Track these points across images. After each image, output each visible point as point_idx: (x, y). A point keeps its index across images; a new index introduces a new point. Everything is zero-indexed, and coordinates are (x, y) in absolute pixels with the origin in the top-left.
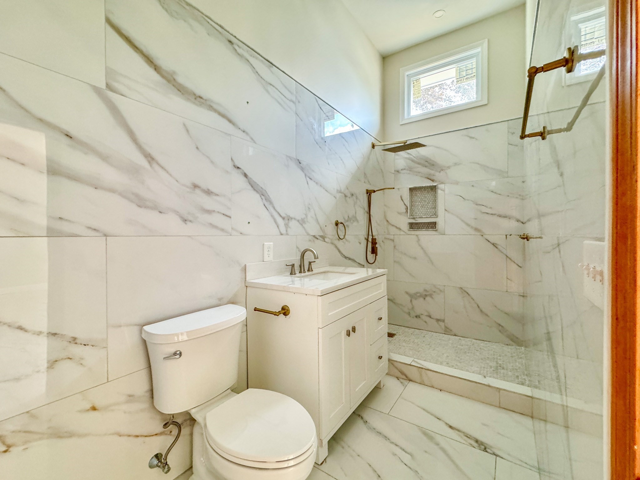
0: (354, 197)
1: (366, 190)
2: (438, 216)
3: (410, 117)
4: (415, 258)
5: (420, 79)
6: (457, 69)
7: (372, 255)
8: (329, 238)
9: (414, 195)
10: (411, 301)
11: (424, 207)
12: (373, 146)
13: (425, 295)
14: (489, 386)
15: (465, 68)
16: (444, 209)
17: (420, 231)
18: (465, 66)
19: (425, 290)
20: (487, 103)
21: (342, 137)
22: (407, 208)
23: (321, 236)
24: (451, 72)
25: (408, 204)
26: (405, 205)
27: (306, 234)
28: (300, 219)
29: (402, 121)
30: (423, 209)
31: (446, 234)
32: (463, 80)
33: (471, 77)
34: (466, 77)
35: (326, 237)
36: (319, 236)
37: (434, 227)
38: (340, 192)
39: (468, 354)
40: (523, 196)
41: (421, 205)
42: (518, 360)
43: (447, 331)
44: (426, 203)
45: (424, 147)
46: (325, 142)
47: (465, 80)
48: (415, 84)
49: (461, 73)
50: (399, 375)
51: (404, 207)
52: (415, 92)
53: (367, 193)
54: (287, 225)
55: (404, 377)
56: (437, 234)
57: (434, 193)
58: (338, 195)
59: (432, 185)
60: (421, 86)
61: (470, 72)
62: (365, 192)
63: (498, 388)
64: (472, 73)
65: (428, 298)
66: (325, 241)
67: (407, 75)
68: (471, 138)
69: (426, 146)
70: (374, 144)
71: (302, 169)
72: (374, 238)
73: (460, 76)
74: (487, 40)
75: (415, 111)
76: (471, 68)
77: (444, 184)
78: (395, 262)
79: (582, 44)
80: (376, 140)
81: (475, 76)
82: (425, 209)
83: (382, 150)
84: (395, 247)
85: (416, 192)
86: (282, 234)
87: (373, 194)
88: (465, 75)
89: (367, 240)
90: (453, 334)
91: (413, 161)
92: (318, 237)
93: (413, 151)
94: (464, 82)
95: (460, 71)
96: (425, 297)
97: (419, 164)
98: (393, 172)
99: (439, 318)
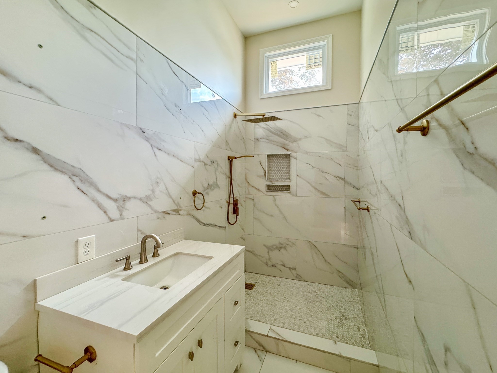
0: (215, 165)
1: (228, 156)
2: (291, 180)
3: (268, 93)
4: (272, 216)
5: (276, 61)
6: (307, 57)
7: (234, 215)
8: (184, 210)
9: (271, 160)
10: (268, 252)
11: (279, 171)
12: (235, 116)
13: (280, 247)
14: (340, 356)
15: (313, 57)
16: (296, 175)
17: (276, 192)
18: (313, 55)
19: (280, 243)
20: (331, 88)
21: (201, 105)
22: (266, 172)
23: (174, 211)
24: (302, 59)
25: (266, 169)
26: (263, 169)
27: (152, 212)
28: (143, 195)
29: (261, 96)
30: (279, 173)
31: (297, 196)
32: (311, 67)
33: (318, 65)
34: (314, 65)
35: (181, 210)
36: (171, 210)
37: (288, 189)
38: (199, 161)
39: (317, 304)
40: (358, 167)
41: (277, 170)
42: (355, 306)
43: (299, 278)
44: (281, 168)
45: (279, 121)
46: (180, 109)
47: (313, 67)
48: (272, 65)
49: (310, 60)
50: (256, 346)
51: (263, 171)
52: (272, 71)
53: (229, 159)
54: (121, 209)
55: (261, 348)
56: (291, 195)
57: (288, 160)
58: (196, 164)
59: (286, 153)
60: (278, 68)
61: (317, 60)
62: (227, 158)
63: (348, 358)
64: (319, 62)
65: (282, 250)
66: (179, 215)
67: (266, 56)
68: (319, 116)
69: (282, 119)
70: (235, 114)
71: (147, 140)
72: (235, 199)
73: (309, 63)
74: (331, 35)
75: (272, 89)
76: (318, 57)
77: (297, 153)
78: (254, 218)
79: (400, 50)
80: (237, 110)
81: (322, 65)
82: (280, 173)
83: (243, 120)
84: (254, 206)
85: (273, 158)
86: (112, 220)
87: (234, 161)
88: (313, 63)
89: (229, 203)
90: (303, 280)
91: (270, 131)
92: (169, 212)
93: (270, 123)
94: (313, 68)
95: (309, 59)
96: (279, 249)
97: (275, 134)
98: (253, 140)
99: (291, 267)
